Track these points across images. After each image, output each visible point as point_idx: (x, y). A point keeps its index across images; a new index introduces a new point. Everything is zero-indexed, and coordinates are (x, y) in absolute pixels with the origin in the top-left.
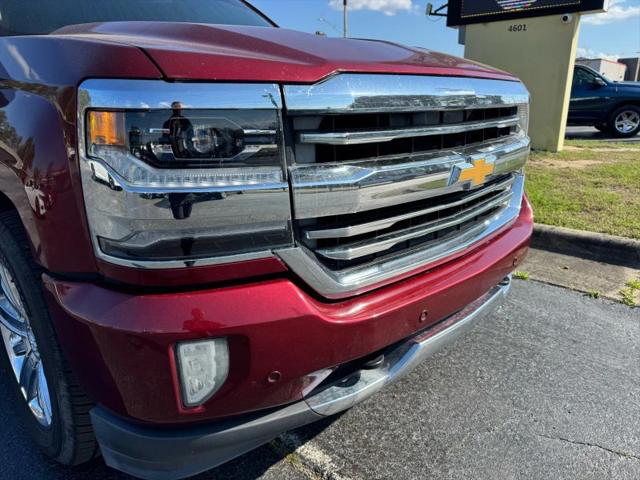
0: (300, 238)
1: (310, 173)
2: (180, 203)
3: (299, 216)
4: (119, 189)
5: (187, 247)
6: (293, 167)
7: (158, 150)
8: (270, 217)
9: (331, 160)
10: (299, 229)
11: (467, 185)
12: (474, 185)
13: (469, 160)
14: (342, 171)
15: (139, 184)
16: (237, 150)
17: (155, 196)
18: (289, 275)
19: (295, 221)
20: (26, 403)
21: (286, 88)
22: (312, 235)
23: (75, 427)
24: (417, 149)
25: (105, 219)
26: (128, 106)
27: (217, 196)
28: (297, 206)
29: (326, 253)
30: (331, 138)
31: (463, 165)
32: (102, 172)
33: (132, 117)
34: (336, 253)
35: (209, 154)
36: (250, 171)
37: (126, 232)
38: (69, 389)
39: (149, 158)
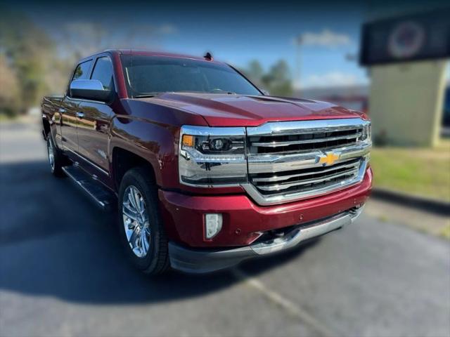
0: (250, 181)
1: (255, 157)
2: (208, 165)
3: (250, 172)
4: (189, 159)
5: (210, 181)
6: (249, 155)
7: (204, 148)
8: (239, 172)
9: (263, 152)
10: (250, 177)
11: (324, 164)
12: (328, 165)
13: (325, 154)
14: (268, 156)
15: (197, 159)
16: (229, 148)
17: (201, 163)
18: (245, 194)
19: (249, 175)
20: (132, 250)
21: (248, 128)
22: (255, 180)
23: (159, 252)
24: (301, 149)
25: (185, 170)
26: (196, 134)
27: (219, 164)
28: (249, 168)
29: (260, 187)
30: (263, 144)
31: (322, 156)
32: (183, 153)
33: (197, 138)
34: (265, 188)
35: (220, 150)
36: (234, 156)
37: (192, 175)
38: (160, 235)
39: (200, 149)
